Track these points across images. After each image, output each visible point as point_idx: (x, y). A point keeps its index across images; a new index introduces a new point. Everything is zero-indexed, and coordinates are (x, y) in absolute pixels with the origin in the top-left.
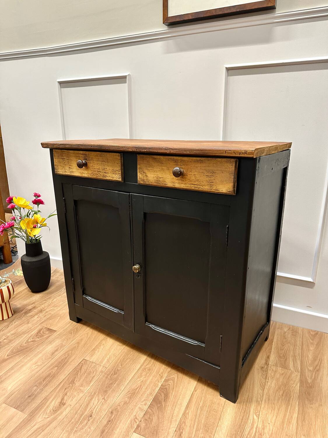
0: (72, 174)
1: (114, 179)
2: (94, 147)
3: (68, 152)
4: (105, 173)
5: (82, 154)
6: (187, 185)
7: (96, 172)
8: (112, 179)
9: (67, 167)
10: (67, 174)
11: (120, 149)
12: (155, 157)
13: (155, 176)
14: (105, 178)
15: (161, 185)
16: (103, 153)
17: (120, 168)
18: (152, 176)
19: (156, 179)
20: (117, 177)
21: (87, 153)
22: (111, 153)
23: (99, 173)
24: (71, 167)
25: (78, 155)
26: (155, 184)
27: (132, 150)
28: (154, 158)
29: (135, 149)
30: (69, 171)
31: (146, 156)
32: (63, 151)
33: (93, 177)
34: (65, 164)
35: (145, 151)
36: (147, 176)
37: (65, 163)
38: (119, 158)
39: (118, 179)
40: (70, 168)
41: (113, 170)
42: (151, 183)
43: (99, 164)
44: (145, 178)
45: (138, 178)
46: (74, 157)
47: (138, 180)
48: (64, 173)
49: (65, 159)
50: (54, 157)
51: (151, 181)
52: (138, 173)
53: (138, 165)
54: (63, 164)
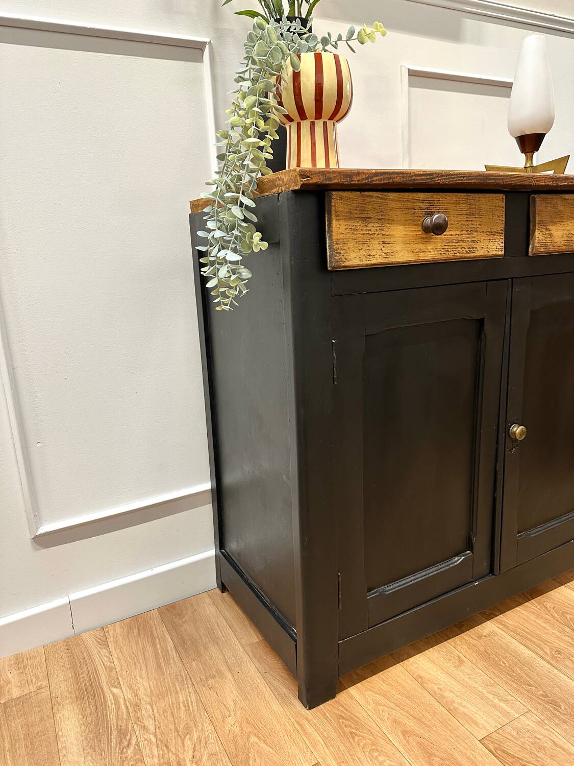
0: (393, 259)
1: (491, 253)
2: (469, 180)
3: (382, 199)
4: (473, 241)
5: (424, 201)
7: (453, 244)
8: (486, 253)
9: (376, 242)
10: (374, 261)
11: (523, 183)
12: (567, 196)
13: (565, 232)
14: (472, 255)
16: (473, 195)
17: (502, 227)
18: (560, 233)
19: (566, 238)
20: (494, 247)
21: (435, 196)
22: (487, 195)
23: (461, 244)
24: (387, 240)
25: (410, 205)
26: (563, 248)
27: (544, 184)
28: (565, 199)
29: (549, 180)
30: (380, 252)
31: (552, 197)
32: (368, 196)
34: (370, 233)
35: (566, 183)
36: (551, 235)
37: (370, 230)
38: (503, 204)
39: (497, 253)
40: (384, 243)
41: (489, 232)
42: (557, 249)
43: (460, 223)
44: (548, 240)
45: (536, 241)
46: (399, 212)
47: (533, 247)
48: (365, 262)
49: (370, 220)
50: (333, 217)
51: (558, 244)
52: (534, 232)
53: (534, 218)
54: (364, 234)
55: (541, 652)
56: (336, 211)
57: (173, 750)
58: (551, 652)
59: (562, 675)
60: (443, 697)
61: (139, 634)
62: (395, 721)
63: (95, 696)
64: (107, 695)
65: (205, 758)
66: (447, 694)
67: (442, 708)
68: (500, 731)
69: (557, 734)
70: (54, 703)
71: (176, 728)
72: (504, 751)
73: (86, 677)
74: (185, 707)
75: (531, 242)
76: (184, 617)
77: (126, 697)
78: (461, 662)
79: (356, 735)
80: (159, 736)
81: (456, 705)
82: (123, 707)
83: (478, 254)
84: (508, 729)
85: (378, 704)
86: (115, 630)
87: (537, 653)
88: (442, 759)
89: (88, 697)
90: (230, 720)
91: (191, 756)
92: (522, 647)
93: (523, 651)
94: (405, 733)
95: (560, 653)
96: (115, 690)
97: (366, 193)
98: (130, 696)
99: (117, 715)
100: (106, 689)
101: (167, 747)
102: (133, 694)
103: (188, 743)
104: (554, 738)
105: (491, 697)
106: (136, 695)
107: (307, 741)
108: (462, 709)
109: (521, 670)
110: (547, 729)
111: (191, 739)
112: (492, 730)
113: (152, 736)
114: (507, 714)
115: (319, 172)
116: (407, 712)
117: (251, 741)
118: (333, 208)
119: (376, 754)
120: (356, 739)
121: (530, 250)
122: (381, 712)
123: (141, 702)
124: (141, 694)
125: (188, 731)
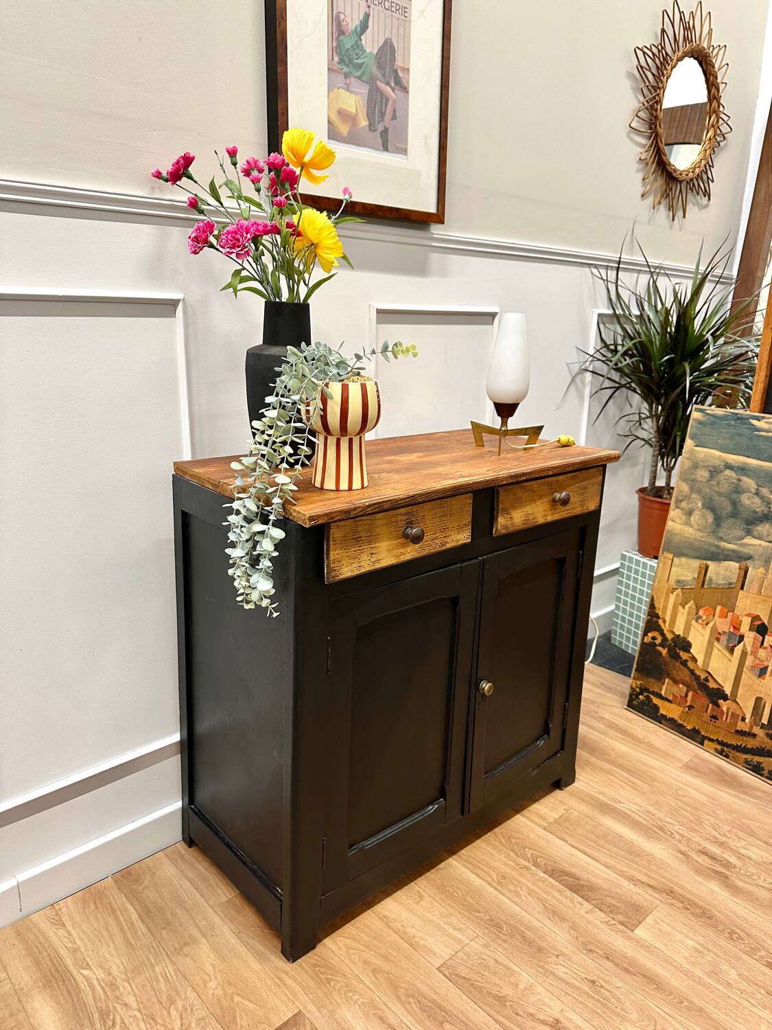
0: (378, 566)
1: (460, 542)
3: (371, 520)
4: (445, 537)
5: (406, 514)
6: (561, 514)
7: (429, 543)
8: (456, 544)
9: (365, 555)
10: (363, 570)
12: (526, 484)
13: (523, 513)
14: (444, 548)
15: (531, 525)
16: (446, 498)
17: (470, 519)
18: (519, 515)
19: (525, 519)
20: (463, 537)
21: (415, 508)
22: (457, 497)
23: (435, 541)
24: (374, 551)
25: (393, 520)
26: (521, 527)
28: (524, 486)
30: (368, 562)
31: (513, 487)
32: (359, 521)
33: (422, 554)
34: (361, 548)
36: (511, 518)
37: (360, 546)
38: (471, 499)
39: (465, 541)
40: (372, 554)
41: (458, 526)
42: (516, 528)
43: (435, 524)
44: (509, 523)
45: (499, 525)
46: (385, 527)
47: (496, 530)
48: (356, 573)
49: (360, 539)
50: (331, 542)
51: (517, 524)
52: (497, 518)
53: (498, 506)
54: (355, 551)
55: (489, 879)
56: (333, 538)
57: (160, 1021)
58: (497, 878)
59: (505, 899)
60: (406, 933)
61: (97, 908)
62: (366, 962)
63: (64, 981)
64: (78, 978)
65: (193, 1025)
66: (409, 930)
67: (405, 944)
68: (454, 958)
69: (499, 953)
70: (20, 995)
71: (159, 1001)
72: (458, 975)
73: (48, 962)
74: (164, 978)
75: (495, 526)
76: (143, 882)
77: (99, 978)
78: (421, 897)
79: (332, 980)
80: (143, 1011)
81: (416, 939)
82: (99, 988)
83: (449, 546)
84: (460, 954)
85: (348, 948)
86: (67, 907)
87: (486, 881)
88: (407, 990)
89: (57, 983)
90: (212, 984)
91: (179, 1025)
92: (474, 876)
93: (474, 880)
94: (374, 971)
95: (505, 878)
96: (85, 972)
97: (357, 519)
98: (103, 976)
99: (94, 997)
100: (74, 972)
101: (154, 1020)
102: (106, 974)
103: (174, 1013)
104: (497, 958)
105: (446, 927)
106: (110, 974)
107: (287, 992)
108: (422, 942)
109: (472, 898)
110: (491, 950)
111: (176, 1009)
112: (447, 957)
113: (136, 1012)
114: (459, 941)
115: (324, 515)
116: (376, 952)
117: (236, 1001)
118: (331, 536)
119: (351, 994)
120: (332, 983)
121: (494, 532)
122: (352, 956)
123: (116, 981)
124: (115, 971)
125: (172, 1002)
